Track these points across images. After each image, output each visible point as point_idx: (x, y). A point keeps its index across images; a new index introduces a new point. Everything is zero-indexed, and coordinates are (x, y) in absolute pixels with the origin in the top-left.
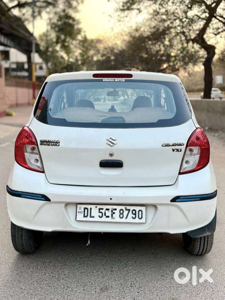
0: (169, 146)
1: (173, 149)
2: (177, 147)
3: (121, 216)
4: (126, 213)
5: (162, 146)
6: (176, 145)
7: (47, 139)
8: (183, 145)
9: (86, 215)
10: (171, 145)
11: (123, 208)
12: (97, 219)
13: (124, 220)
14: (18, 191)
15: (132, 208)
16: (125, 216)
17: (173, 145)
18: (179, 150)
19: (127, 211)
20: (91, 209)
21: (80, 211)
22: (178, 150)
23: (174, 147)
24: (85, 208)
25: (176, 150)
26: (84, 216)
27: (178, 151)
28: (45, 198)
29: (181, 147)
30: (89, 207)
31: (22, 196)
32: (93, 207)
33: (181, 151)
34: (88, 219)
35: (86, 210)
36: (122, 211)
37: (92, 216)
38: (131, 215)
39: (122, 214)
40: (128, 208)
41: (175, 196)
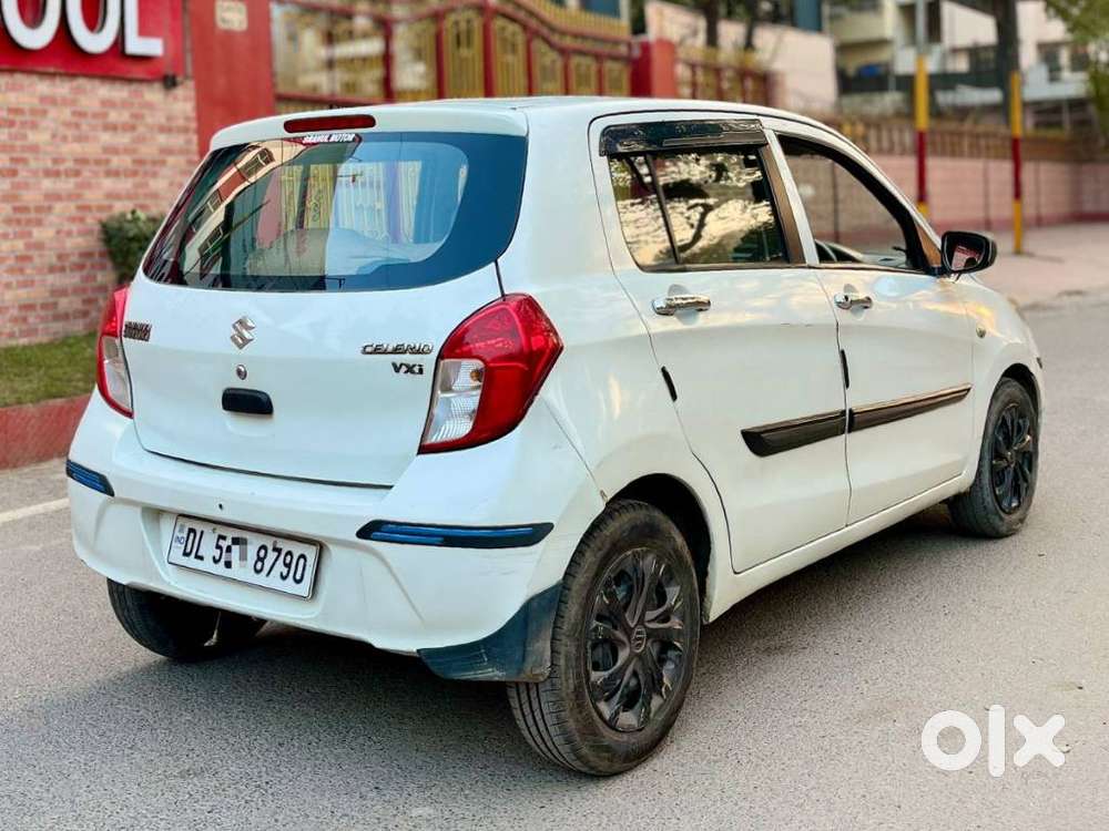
0: (385, 352)
1: (394, 365)
2: (408, 358)
3: (259, 566)
4: (272, 556)
5: (364, 352)
6: (405, 352)
8: (430, 351)
9: (188, 550)
10: (390, 349)
11: (269, 542)
12: (207, 565)
13: (261, 579)
15: (285, 546)
16: (267, 568)
17: (397, 351)
18: (416, 369)
19: (276, 554)
20: (202, 533)
21: (180, 535)
22: (410, 369)
23: (399, 359)
24: (191, 530)
25: (404, 369)
26: (186, 554)
27: (413, 372)
29: (422, 359)
30: (198, 527)
32: (207, 529)
33: (421, 371)
34: (191, 562)
35: (192, 535)
36: (262, 552)
37: (200, 554)
38: (280, 568)
39: (262, 560)
40: (278, 546)
41: (371, 520)
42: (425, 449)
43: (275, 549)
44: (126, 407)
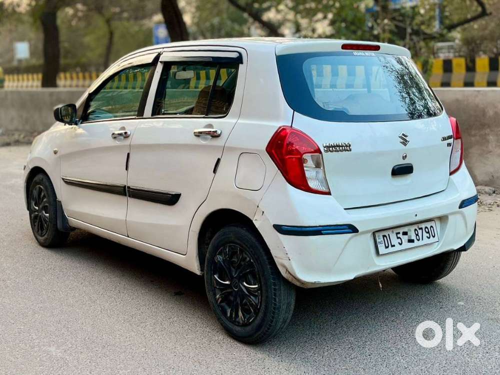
3: (418, 238)
4: (420, 232)
7: (332, 142)
9: (387, 245)
11: (416, 227)
12: (398, 247)
14: (316, 227)
15: (423, 226)
16: (421, 237)
20: (389, 235)
21: (380, 240)
24: (384, 236)
26: (387, 247)
28: (352, 229)
30: (386, 233)
31: (322, 232)
32: (390, 232)
34: (391, 249)
35: (385, 238)
36: (416, 232)
37: (393, 244)
38: (425, 235)
39: (417, 235)
40: (420, 227)
41: (461, 201)
42: (451, 174)
43: (420, 229)
44: (324, 189)
